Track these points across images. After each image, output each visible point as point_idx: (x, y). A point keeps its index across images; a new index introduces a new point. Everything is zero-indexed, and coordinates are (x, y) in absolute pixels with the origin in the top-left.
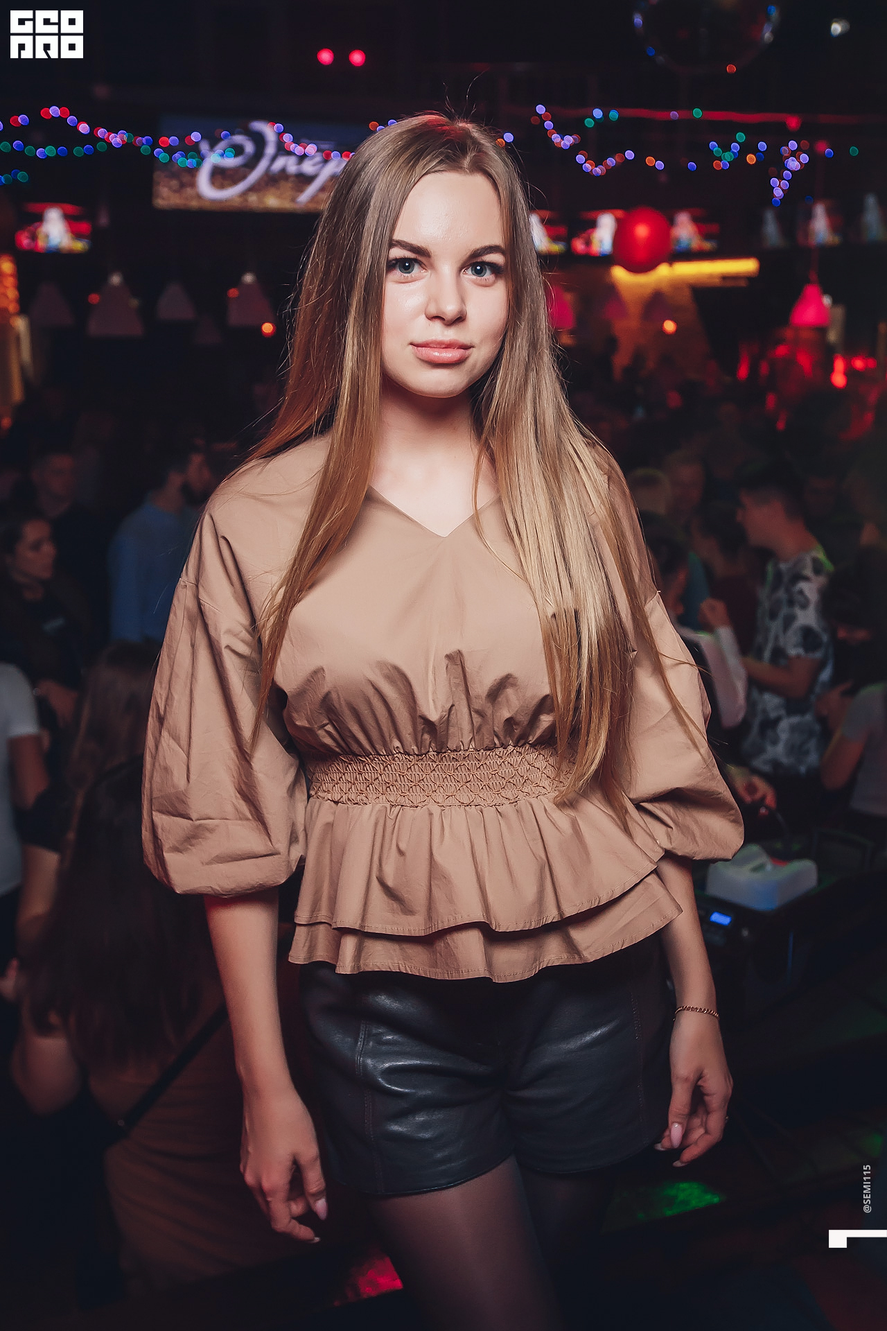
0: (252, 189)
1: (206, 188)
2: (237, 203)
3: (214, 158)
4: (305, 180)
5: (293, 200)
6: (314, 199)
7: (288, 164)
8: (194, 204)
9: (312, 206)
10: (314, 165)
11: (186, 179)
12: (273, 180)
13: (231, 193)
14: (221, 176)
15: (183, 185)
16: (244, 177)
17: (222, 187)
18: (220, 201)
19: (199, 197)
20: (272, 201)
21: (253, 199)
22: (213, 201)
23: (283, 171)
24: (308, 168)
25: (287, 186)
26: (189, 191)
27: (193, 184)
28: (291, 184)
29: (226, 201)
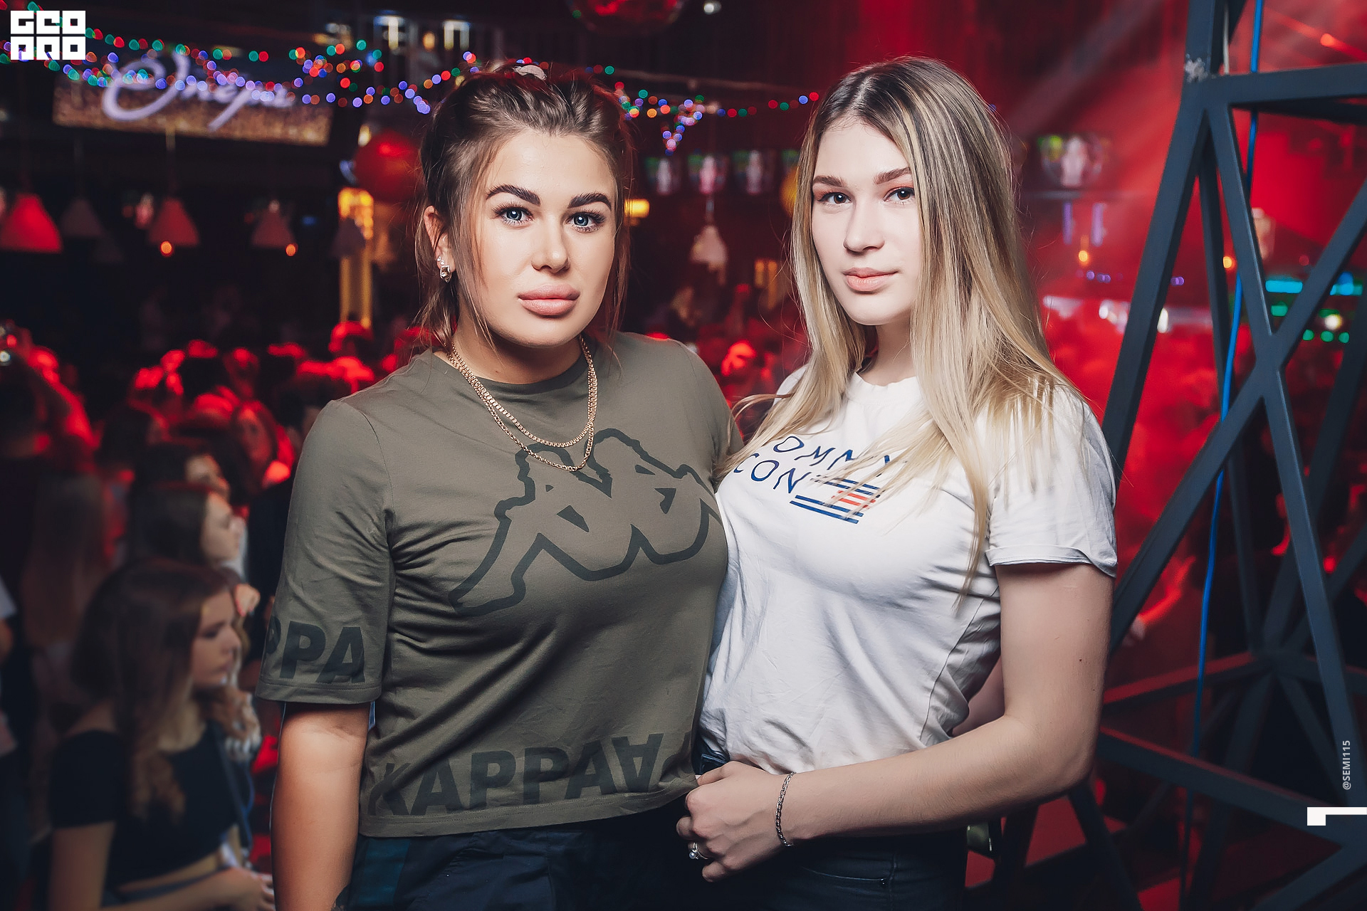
0: (164, 111)
1: (111, 108)
2: (146, 124)
3: (121, 79)
4: (216, 107)
5: (206, 124)
6: (226, 125)
7: (203, 89)
8: (99, 123)
9: (224, 132)
10: (228, 93)
11: (91, 97)
12: (183, 104)
13: (138, 114)
15: (85, 104)
16: (153, 100)
17: (129, 107)
18: (127, 122)
19: (104, 116)
20: (183, 125)
21: (162, 123)
22: (120, 122)
23: (195, 96)
24: (221, 95)
25: (199, 112)
26: (93, 110)
27: (98, 103)
28: (202, 109)
29: (134, 122)
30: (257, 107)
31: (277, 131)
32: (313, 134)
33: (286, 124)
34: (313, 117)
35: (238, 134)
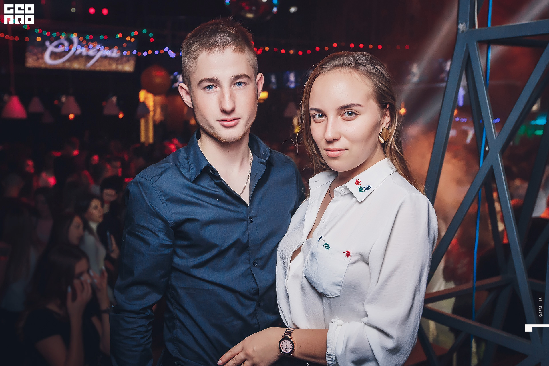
0: (69, 60)
1: (47, 59)
2: (61, 66)
3: (51, 48)
4: (89, 58)
5: (85, 65)
6: (93, 65)
7: (83, 51)
8: (43, 66)
9: (93, 68)
10: (94, 52)
11: (40, 56)
12: (76, 57)
13: (59, 62)
14: (54, 55)
15: (38, 59)
16: (64, 56)
17: (55, 59)
18: (54, 65)
19: (45, 63)
20: (76, 66)
21: (68, 65)
22: (51, 65)
23: (81, 54)
24: (91, 53)
25: (82, 60)
26: (41, 61)
27: (43, 58)
28: (84, 59)
29: (57, 65)
30: (106, 57)
31: (114, 67)
32: (128, 67)
33: (117, 64)
34: (128, 61)
35: (98, 69)
